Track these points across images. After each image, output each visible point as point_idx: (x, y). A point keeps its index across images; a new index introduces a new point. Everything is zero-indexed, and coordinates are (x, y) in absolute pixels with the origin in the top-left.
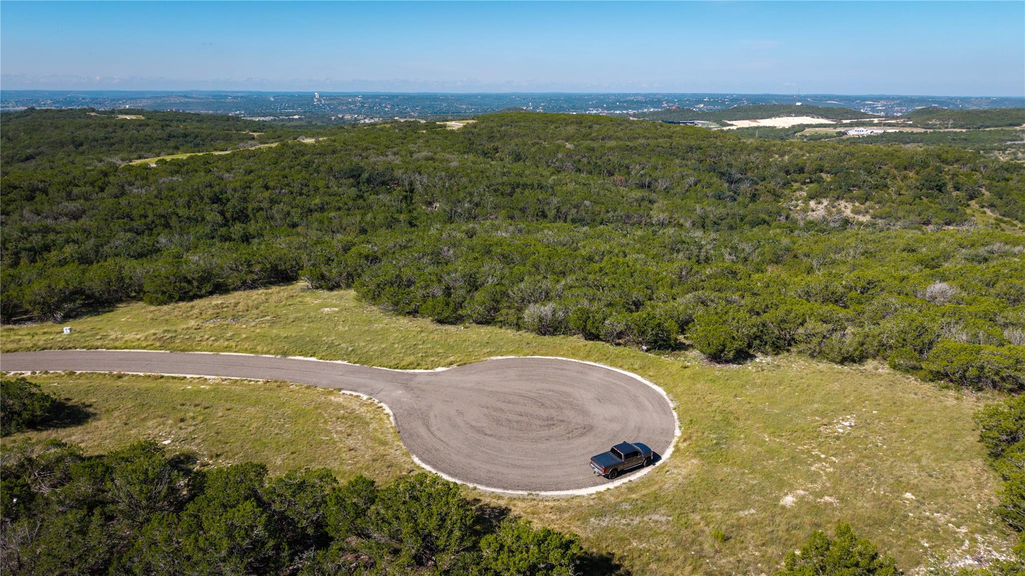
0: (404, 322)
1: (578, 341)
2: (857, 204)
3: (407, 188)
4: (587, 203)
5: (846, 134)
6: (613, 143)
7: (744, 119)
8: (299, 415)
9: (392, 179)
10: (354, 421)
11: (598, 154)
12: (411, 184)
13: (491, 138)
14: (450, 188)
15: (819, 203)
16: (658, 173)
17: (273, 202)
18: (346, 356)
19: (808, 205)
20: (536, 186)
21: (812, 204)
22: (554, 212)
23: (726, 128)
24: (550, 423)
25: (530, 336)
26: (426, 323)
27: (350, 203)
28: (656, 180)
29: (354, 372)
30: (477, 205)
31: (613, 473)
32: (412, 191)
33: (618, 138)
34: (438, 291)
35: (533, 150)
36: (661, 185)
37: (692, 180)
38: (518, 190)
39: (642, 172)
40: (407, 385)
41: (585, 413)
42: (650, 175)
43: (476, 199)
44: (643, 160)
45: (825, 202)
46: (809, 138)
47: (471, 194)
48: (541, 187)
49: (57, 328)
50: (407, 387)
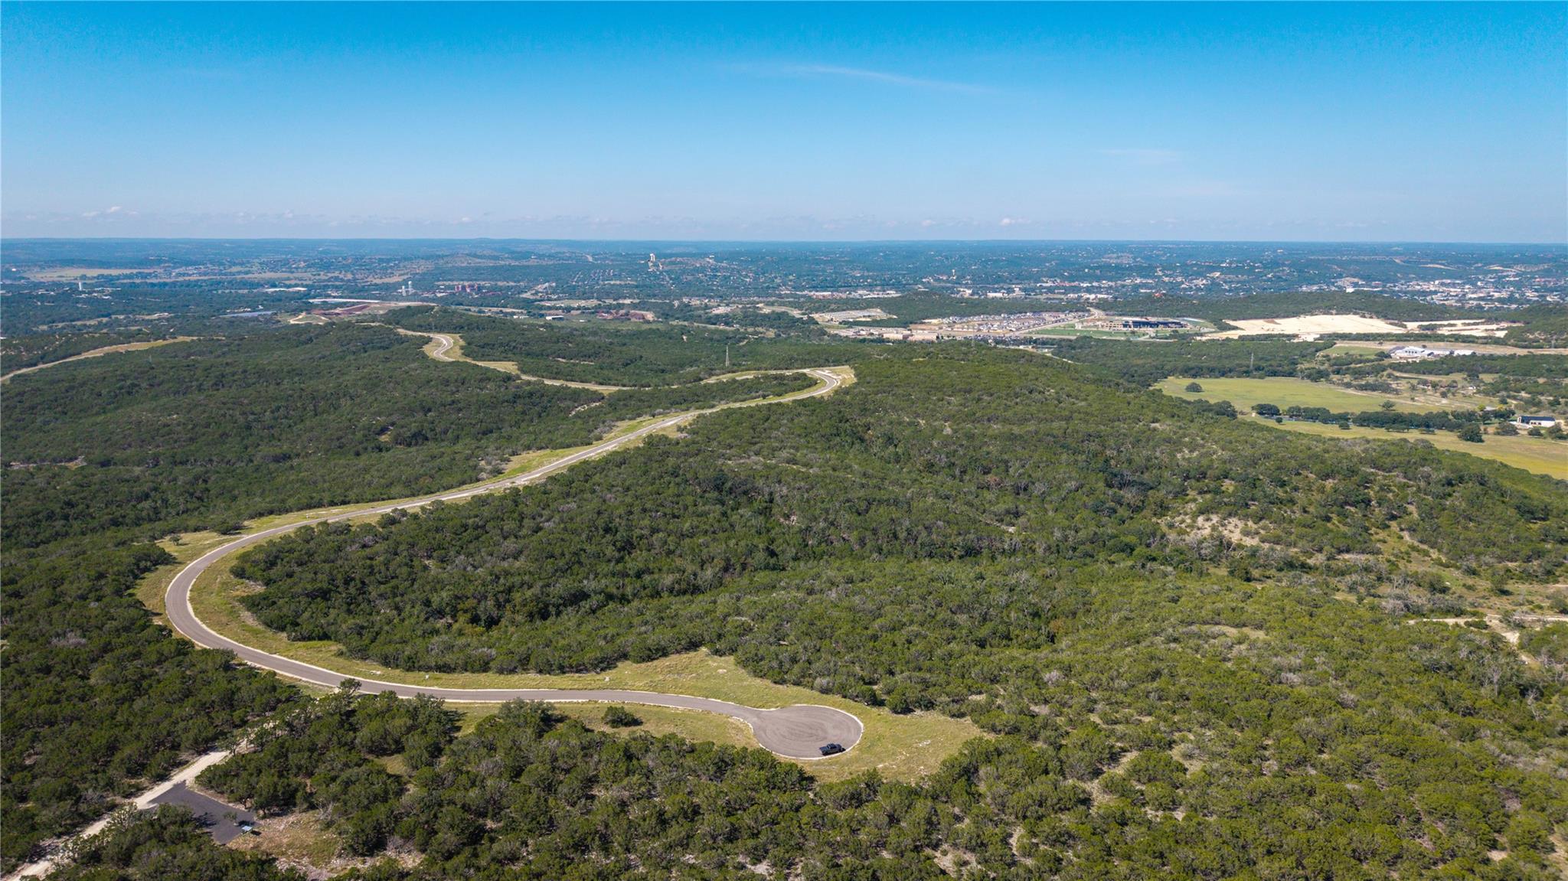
0: (758, 680)
1: (838, 698)
2: (1250, 523)
3: (767, 497)
4: (940, 523)
5: (1388, 356)
6: (996, 427)
7: (1256, 318)
8: (718, 726)
9: (754, 489)
10: (739, 730)
11: (977, 443)
12: (771, 494)
13: (864, 411)
14: (808, 501)
15: (1208, 520)
16: (1039, 474)
17: (654, 531)
18: (733, 700)
19: (1194, 522)
20: (892, 501)
21: (1200, 519)
22: (905, 534)
23: (1224, 335)
24: (811, 735)
25: (816, 693)
26: (768, 682)
27: (716, 525)
28: (1033, 483)
29: (736, 708)
30: (832, 524)
31: (826, 753)
32: (771, 501)
33: (1006, 421)
34: (775, 664)
35: (907, 433)
36: (1039, 488)
37: (1073, 484)
38: (874, 507)
39: (1021, 471)
40: (758, 715)
41: (826, 732)
42: (1030, 476)
43: (831, 517)
44: (1026, 453)
45: (1215, 519)
46: (1332, 362)
47: (827, 511)
48: (896, 502)
49: (598, 677)
50: (759, 718)
